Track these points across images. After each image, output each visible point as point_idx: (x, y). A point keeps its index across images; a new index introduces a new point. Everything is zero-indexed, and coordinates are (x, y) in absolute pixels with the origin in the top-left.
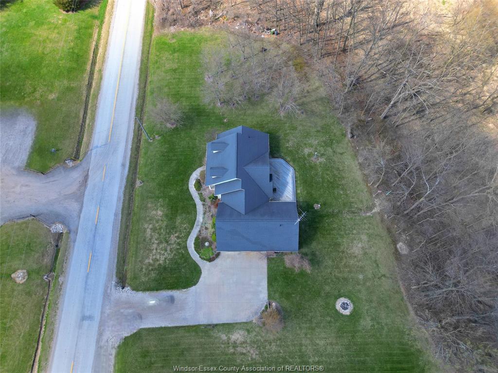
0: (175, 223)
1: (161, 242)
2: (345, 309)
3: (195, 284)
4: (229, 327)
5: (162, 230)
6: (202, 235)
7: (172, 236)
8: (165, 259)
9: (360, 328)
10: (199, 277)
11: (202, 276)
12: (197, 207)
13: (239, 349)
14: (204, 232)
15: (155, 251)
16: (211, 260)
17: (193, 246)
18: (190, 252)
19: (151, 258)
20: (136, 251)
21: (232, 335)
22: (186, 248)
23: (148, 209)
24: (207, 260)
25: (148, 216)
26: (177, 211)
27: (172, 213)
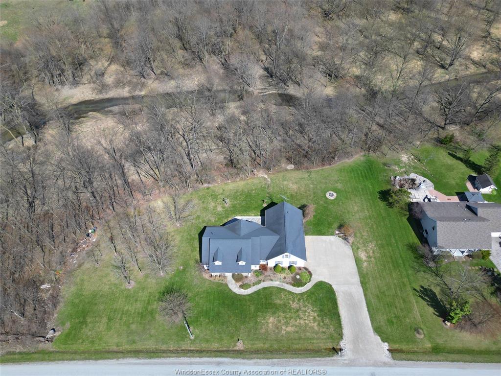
0: (280, 304)
1: (298, 316)
2: (333, 195)
3: (331, 286)
4: (358, 261)
5: (287, 316)
6: (291, 281)
7: (292, 307)
8: (312, 311)
9: (343, 189)
10: (325, 283)
11: (323, 280)
12: (266, 286)
13: (371, 255)
14: (289, 280)
15: (306, 321)
16: (310, 274)
17: (300, 288)
18: (305, 290)
19: (312, 324)
20: (308, 339)
21: (362, 259)
22: (302, 294)
23: (267, 331)
24: (311, 277)
25: (274, 331)
26: (270, 304)
27: (272, 308)
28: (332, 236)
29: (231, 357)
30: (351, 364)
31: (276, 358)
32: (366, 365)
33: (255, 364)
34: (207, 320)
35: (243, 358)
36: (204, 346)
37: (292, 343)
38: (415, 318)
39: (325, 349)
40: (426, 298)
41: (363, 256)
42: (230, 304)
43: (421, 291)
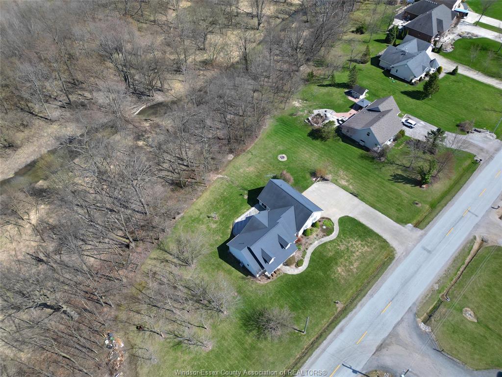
0: (334, 255)
1: (352, 252)
2: (284, 157)
3: (348, 216)
4: (344, 188)
5: (346, 258)
6: (323, 234)
7: (342, 249)
8: (356, 241)
9: (285, 148)
10: (343, 217)
11: (340, 217)
12: (312, 251)
13: (347, 179)
14: (321, 234)
15: (359, 251)
16: (329, 219)
17: (333, 234)
18: (338, 232)
19: (364, 249)
20: (372, 260)
21: (346, 185)
22: (338, 236)
23: (346, 279)
24: (331, 220)
25: (349, 275)
26: (327, 260)
27: (332, 262)
28: (314, 185)
29: (344, 318)
30: (407, 253)
31: (368, 291)
32: (415, 246)
33: (362, 306)
34: (300, 311)
35: (351, 310)
36: (318, 330)
37: (367, 272)
38: (406, 197)
39: (386, 258)
40: (399, 181)
41: (344, 183)
42: (303, 284)
43: (393, 178)
